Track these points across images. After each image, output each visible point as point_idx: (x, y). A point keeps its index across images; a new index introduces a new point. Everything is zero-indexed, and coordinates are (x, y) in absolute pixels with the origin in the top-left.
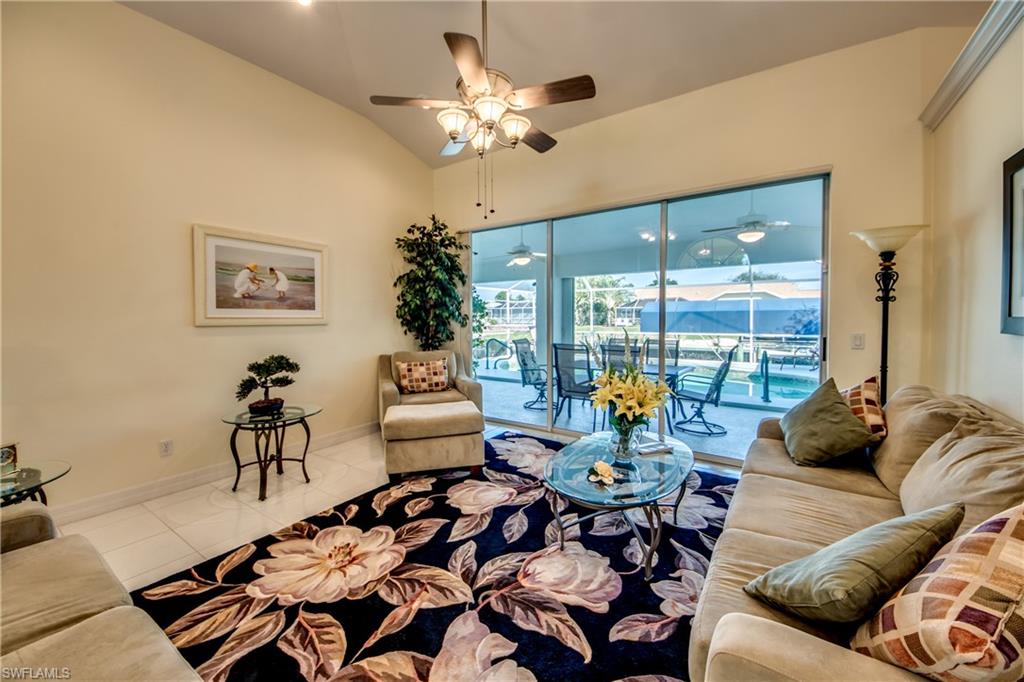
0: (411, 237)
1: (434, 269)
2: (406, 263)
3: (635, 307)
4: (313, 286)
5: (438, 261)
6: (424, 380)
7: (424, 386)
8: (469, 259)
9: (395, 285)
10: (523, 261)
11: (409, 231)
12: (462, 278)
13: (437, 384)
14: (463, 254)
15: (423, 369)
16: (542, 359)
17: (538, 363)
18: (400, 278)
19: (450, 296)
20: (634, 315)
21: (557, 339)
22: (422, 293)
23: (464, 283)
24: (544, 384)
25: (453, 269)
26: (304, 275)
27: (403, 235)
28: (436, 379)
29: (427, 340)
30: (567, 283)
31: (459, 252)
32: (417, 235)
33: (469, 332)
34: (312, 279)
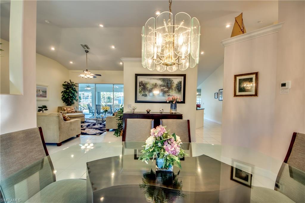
0: (65, 84)
1: (71, 90)
2: (64, 89)
4: (46, 93)
5: (72, 89)
6: (70, 111)
7: (70, 112)
8: (78, 89)
9: (61, 93)
10: (89, 89)
11: (64, 82)
12: (77, 92)
13: (73, 111)
14: (77, 87)
15: (70, 109)
16: (94, 108)
17: (92, 109)
18: (62, 92)
19: (74, 96)
21: (97, 104)
22: (69, 95)
23: (77, 93)
24: (94, 113)
25: (75, 91)
26: (45, 91)
27: (63, 83)
28: (72, 111)
29: (68, 104)
30: (99, 93)
31: (76, 87)
32: (66, 83)
33: (78, 103)
34: (46, 92)
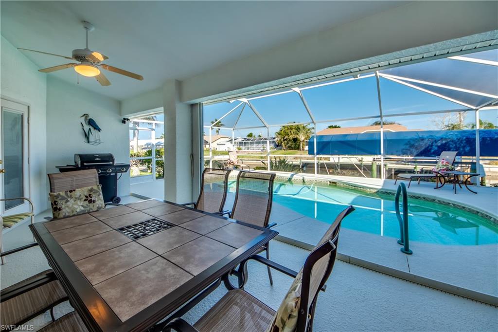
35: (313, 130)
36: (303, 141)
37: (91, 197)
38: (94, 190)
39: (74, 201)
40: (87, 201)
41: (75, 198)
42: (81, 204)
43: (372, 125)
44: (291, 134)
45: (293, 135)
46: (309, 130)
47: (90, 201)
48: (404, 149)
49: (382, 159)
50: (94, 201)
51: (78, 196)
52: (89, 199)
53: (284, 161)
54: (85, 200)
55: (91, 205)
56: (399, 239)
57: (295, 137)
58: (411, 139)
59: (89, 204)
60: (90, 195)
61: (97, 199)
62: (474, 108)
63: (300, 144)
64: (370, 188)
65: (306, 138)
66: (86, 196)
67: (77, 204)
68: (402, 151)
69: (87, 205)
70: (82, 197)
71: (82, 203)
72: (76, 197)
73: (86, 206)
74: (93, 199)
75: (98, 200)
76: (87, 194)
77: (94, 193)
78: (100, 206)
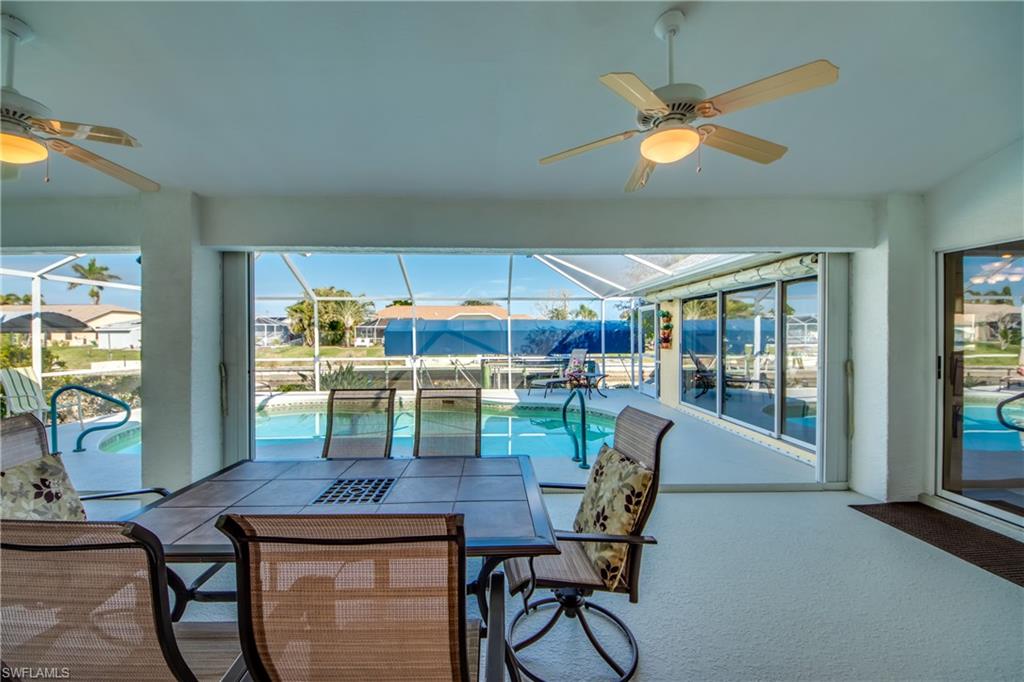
3: (376, 327)
20: (375, 334)
35: (371, 308)
36: (351, 328)
37: (48, 487)
38: (51, 466)
39: (13, 501)
40: (43, 498)
41: (12, 493)
42: (32, 507)
43: (463, 305)
44: (327, 313)
45: (331, 315)
46: (363, 306)
47: (50, 497)
48: (523, 346)
49: (510, 361)
50: (57, 494)
51: (16, 488)
52: (45, 490)
53: (350, 370)
54: (38, 495)
55: (54, 505)
56: (573, 454)
57: (335, 319)
58: (531, 331)
59: (48, 505)
60: (43, 481)
61: (61, 489)
62: (601, 297)
63: (344, 333)
64: (502, 404)
65: (356, 323)
66: (36, 486)
67: (21, 509)
68: (521, 349)
69: (44, 506)
70: (26, 488)
71: (32, 502)
72: (14, 490)
73: (43, 510)
74: (54, 491)
75: (65, 493)
76: (35, 479)
77: (51, 475)
78: (75, 505)
